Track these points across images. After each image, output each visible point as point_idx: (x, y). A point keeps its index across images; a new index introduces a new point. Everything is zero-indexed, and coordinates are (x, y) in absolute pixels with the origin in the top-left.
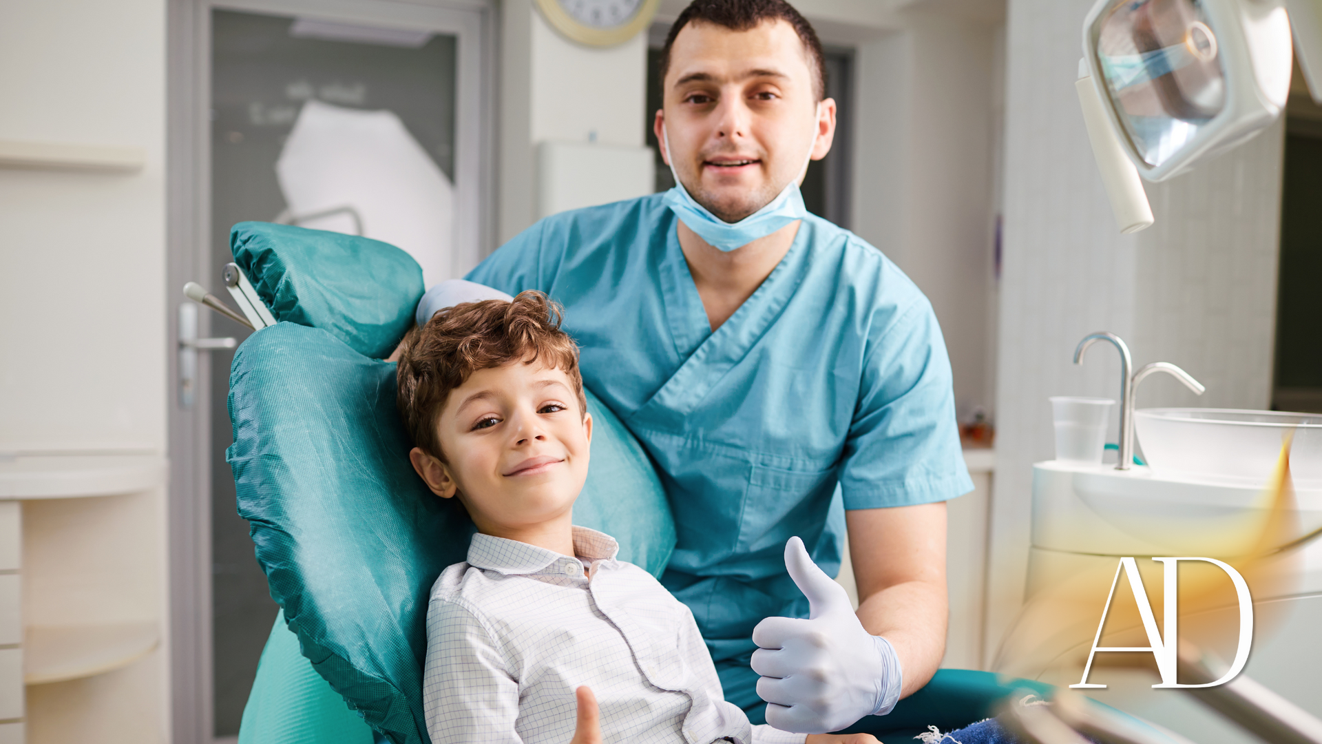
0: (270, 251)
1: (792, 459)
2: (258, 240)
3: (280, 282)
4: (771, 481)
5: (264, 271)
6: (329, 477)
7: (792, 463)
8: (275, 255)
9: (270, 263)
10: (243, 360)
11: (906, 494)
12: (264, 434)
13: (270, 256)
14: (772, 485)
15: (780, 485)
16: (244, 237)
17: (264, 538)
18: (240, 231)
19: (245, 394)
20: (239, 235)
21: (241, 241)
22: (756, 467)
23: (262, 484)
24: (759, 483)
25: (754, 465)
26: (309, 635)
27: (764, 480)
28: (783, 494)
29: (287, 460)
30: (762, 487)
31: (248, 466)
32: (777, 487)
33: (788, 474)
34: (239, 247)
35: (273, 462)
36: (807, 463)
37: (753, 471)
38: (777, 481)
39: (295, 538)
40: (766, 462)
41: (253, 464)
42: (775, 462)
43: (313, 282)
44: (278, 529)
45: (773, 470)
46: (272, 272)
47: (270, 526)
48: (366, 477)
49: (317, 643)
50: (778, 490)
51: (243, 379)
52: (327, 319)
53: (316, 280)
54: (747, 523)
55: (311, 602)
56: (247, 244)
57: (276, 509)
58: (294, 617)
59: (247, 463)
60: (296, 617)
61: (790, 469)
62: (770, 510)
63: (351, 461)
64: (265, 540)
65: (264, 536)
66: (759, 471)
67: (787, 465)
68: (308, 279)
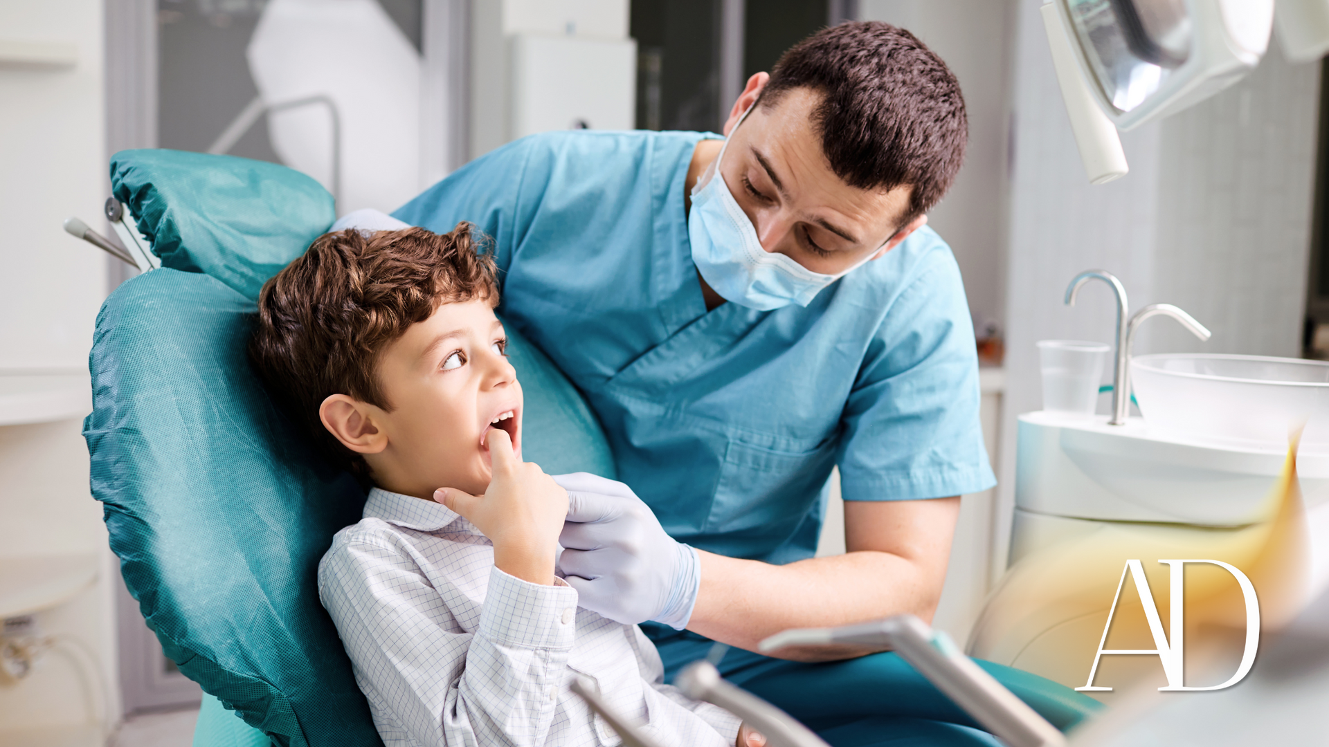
0: (149, 186)
1: (774, 438)
2: (137, 172)
3: (161, 220)
4: (749, 460)
5: (144, 208)
6: (198, 452)
7: (774, 442)
8: (155, 190)
9: (150, 199)
10: (106, 316)
11: (912, 486)
12: (122, 404)
13: (150, 192)
14: (750, 464)
15: (759, 465)
16: (122, 169)
17: (117, 525)
18: (119, 161)
19: (105, 357)
20: (118, 166)
21: (120, 173)
22: (734, 444)
23: (117, 462)
24: (736, 461)
25: (731, 441)
26: (167, 635)
27: (741, 457)
28: (762, 474)
29: (146, 434)
30: (738, 465)
31: (103, 442)
32: (756, 467)
33: (769, 454)
34: (117, 180)
35: (131, 437)
36: (792, 442)
37: (730, 447)
38: (756, 460)
39: (151, 526)
40: (746, 438)
41: (108, 438)
42: (756, 439)
43: (201, 220)
44: (132, 515)
45: (752, 449)
46: (151, 210)
47: (123, 511)
48: (246, 446)
49: (176, 643)
50: (756, 470)
51: (104, 338)
52: (217, 260)
53: (205, 217)
54: (719, 504)
55: (168, 598)
56: (126, 176)
57: (132, 494)
58: (150, 615)
59: (102, 436)
60: (152, 615)
61: (771, 448)
62: (744, 491)
63: (228, 429)
64: (118, 528)
65: (117, 522)
66: (736, 448)
67: (769, 444)
68: (195, 216)
